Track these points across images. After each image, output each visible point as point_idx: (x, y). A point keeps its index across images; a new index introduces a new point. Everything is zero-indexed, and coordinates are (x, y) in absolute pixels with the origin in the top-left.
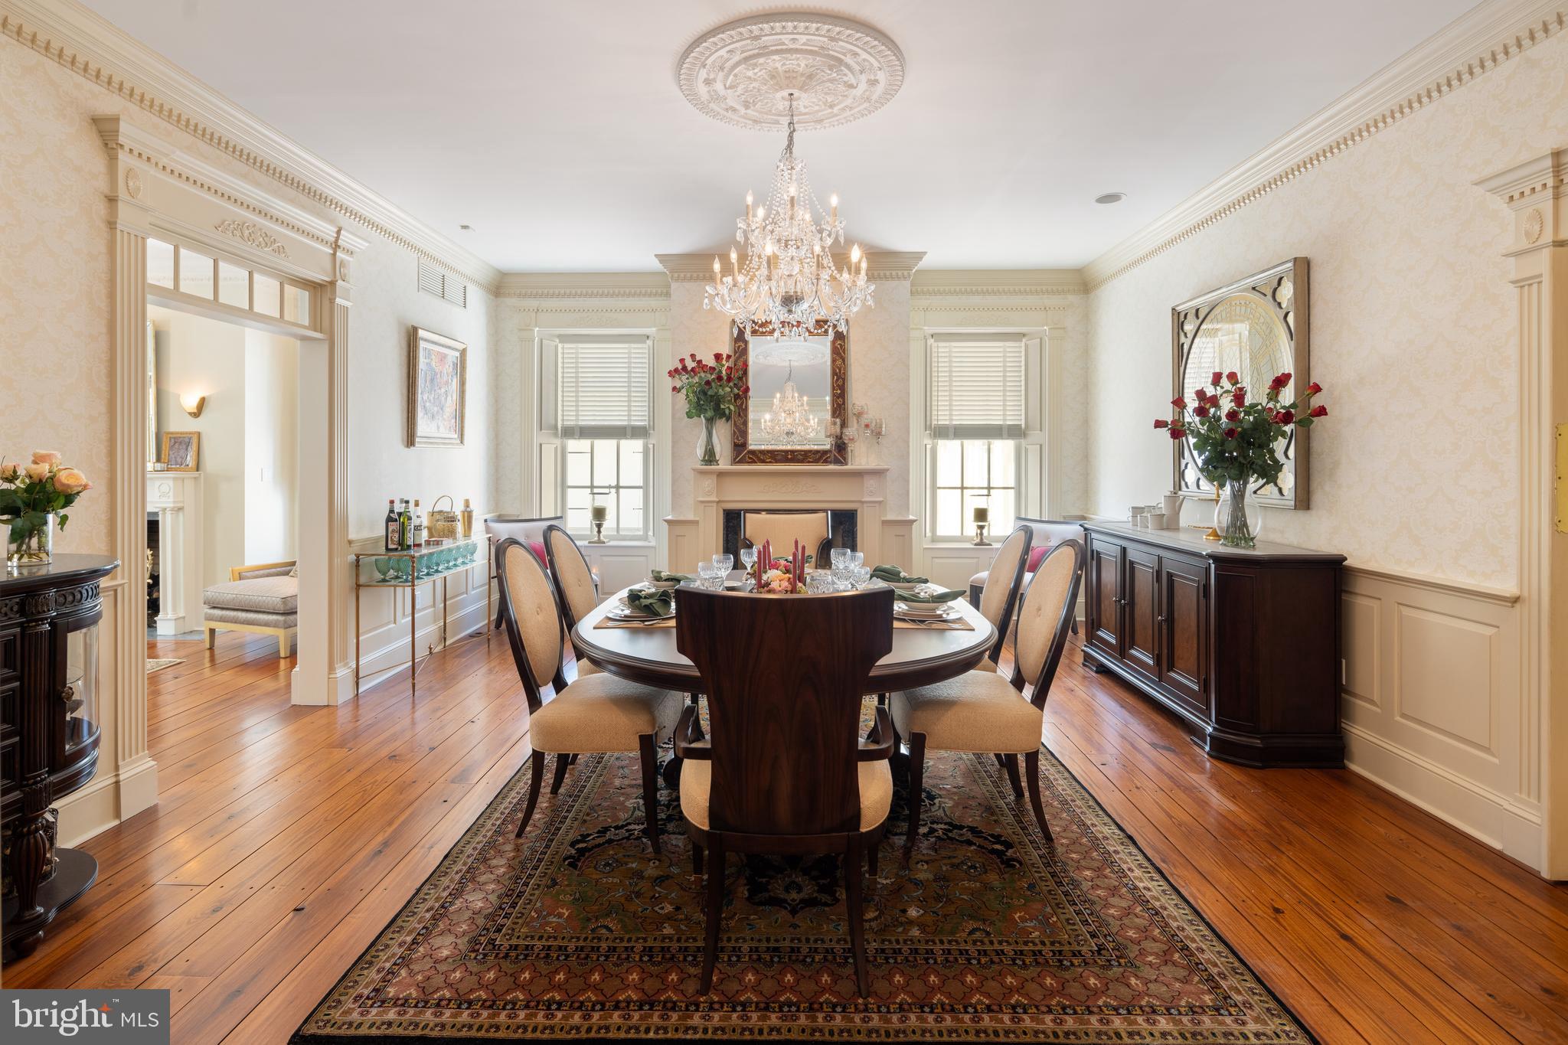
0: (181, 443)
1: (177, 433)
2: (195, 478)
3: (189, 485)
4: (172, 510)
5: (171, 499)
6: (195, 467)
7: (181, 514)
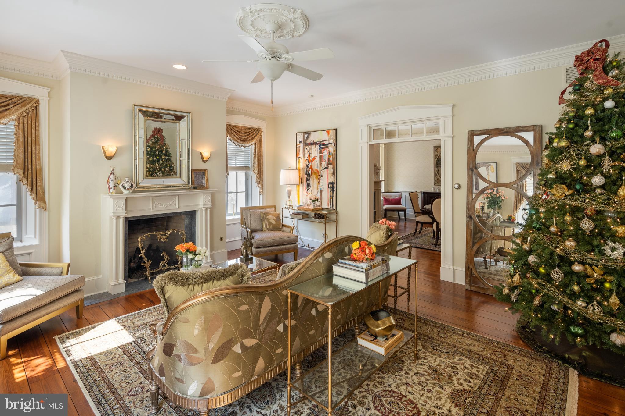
0: (199, 175)
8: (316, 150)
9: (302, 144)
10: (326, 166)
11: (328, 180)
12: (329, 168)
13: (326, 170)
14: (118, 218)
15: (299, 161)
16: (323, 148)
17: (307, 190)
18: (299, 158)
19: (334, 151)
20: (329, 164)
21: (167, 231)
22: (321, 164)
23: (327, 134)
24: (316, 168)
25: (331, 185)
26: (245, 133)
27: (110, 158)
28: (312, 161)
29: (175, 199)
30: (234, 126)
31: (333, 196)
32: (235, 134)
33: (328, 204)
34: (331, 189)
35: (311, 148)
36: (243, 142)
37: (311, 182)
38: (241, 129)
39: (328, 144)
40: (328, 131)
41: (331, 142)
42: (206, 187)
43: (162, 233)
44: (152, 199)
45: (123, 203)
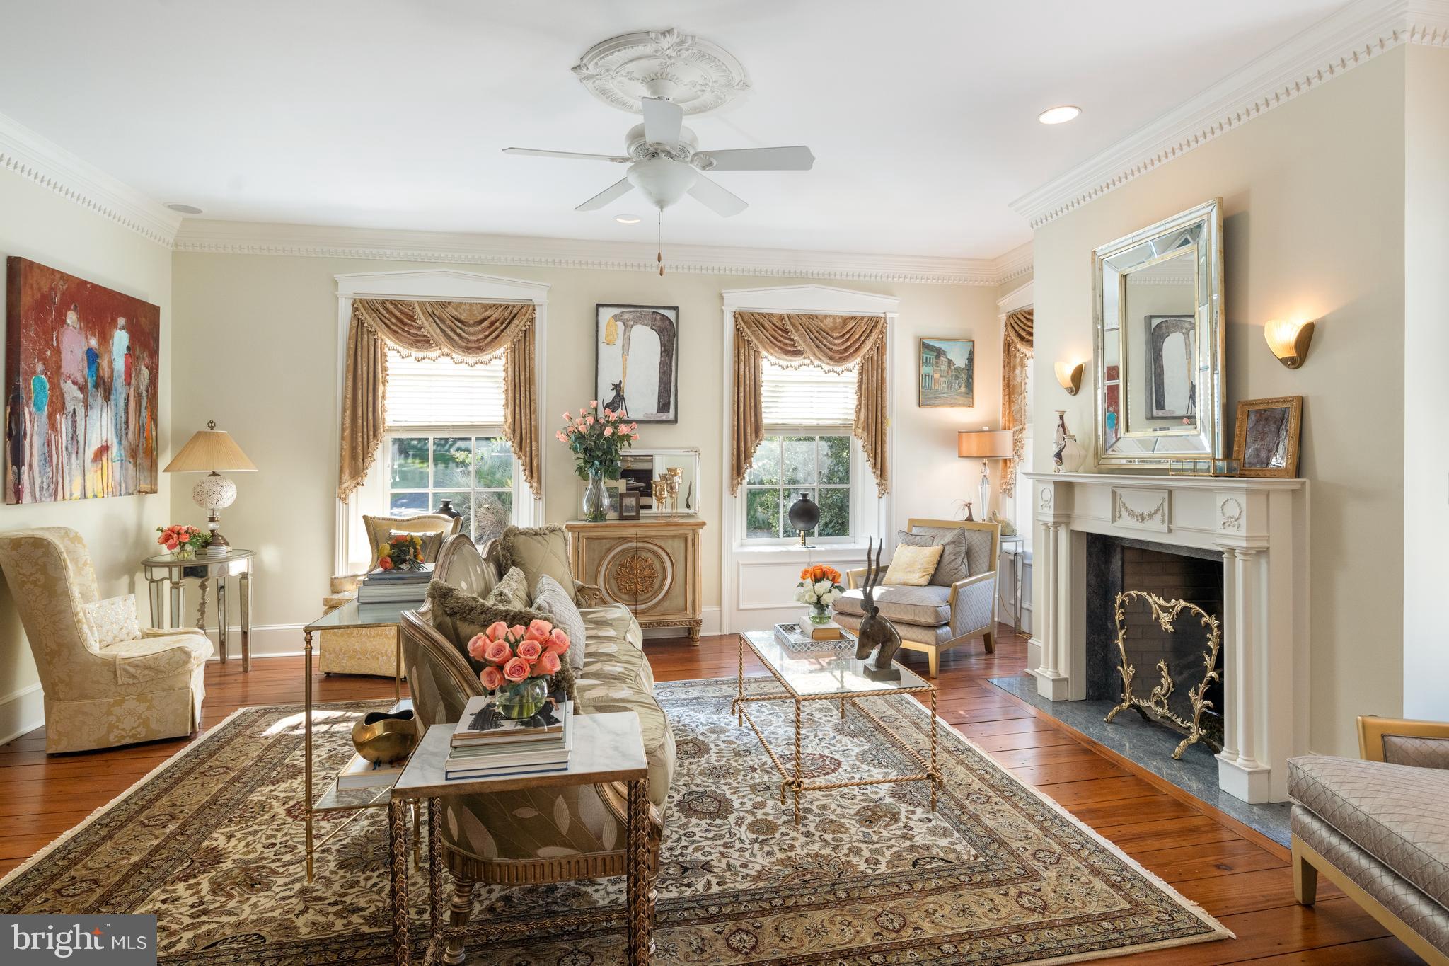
0: (1267, 420)
1: (1261, 402)
2: (1294, 491)
3: (1281, 505)
4: (1246, 552)
5: (1243, 533)
6: (1292, 469)
7: (1263, 562)
21: (1174, 602)
27: (1072, 392)
29: (1163, 500)
43: (1162, 602)
45: (1050, 494)
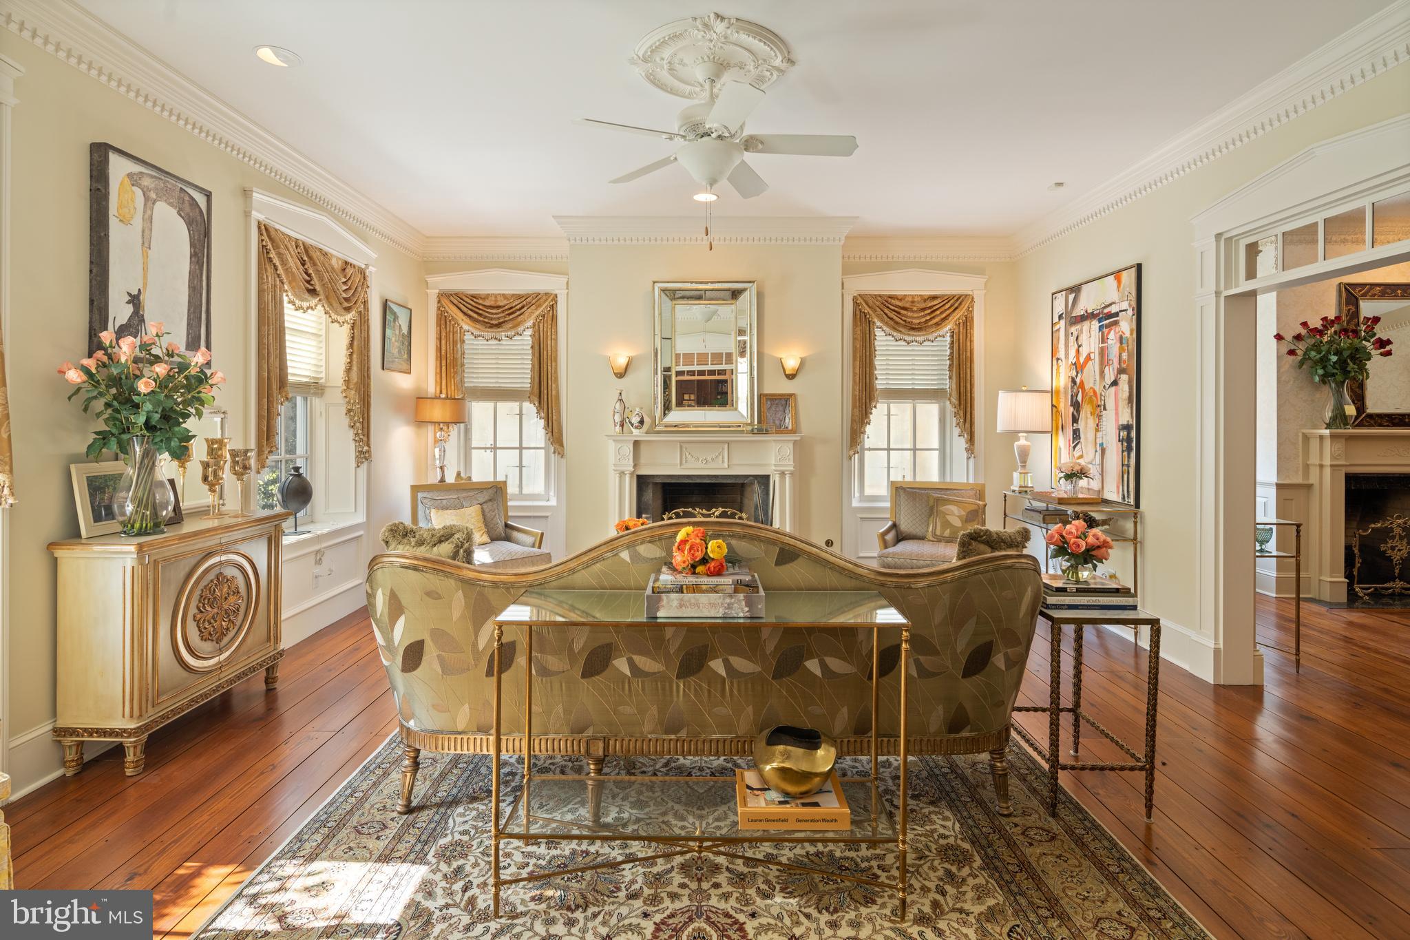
0: (777, 404)
6: (794, 430)
8: (1093, 333)
9: (1063, 322)
10: (1113, 379)
11: (1117, 420)
12: (1121, 382)
13: (1113, 389)
14: (622, 473)
15: (1058, 367)
16: (1108, 326)
17: (1074, 447)
18: (1058, 359)
19: (1132, 331)
20: (1121, 371)
21: (714, 510)
22: (1102, 372)
23: (1115, 283)
24: (1091, 385)
25: (1124, 434)
26: (924, 309)
27: (621, 375)
28: (1083, 367)
29: (723, 449)
30: (891, 297)
31: (1128, 466)
32: (892, 315)
33: (1118, 487)
34: (1125, 444)
35: (1081, 331)
36: (912, 332)
37: (1081, 425)
38: (913, 302)
39: (1117, 314)
40: (1117, 274)
41: (1125, 305)
42: (792, 430)
43: (704, 511)
44: (681, 447)
45: (628, 449)
